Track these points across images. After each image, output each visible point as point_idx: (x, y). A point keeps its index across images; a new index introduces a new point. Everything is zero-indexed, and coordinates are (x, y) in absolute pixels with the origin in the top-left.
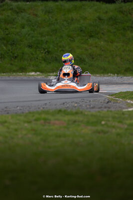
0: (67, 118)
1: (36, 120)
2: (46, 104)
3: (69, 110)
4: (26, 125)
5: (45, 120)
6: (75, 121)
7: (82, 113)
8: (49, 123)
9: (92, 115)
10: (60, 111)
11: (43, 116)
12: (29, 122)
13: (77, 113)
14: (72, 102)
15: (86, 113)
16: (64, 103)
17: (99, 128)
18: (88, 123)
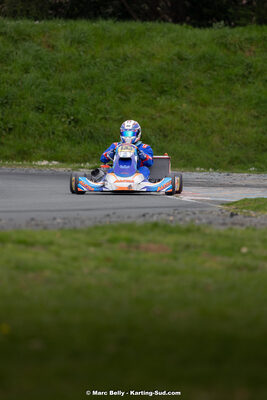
0: (171, 239)
1: (112, 241)
2: (108, 215)
3: (173, 225)
4: (92, 250)
5: (130, 241)
6: (188, 247)
7: (198, 230)
8: (137, 247)
9: (220, 235)
10: (155, 225)
11: (124, 234)
12: (97, 245)
13: (188, 231)
14: (160, 214)
15: (208, 231)
16: (144, 215)
17: (240, 260)
18: (215, 250)
